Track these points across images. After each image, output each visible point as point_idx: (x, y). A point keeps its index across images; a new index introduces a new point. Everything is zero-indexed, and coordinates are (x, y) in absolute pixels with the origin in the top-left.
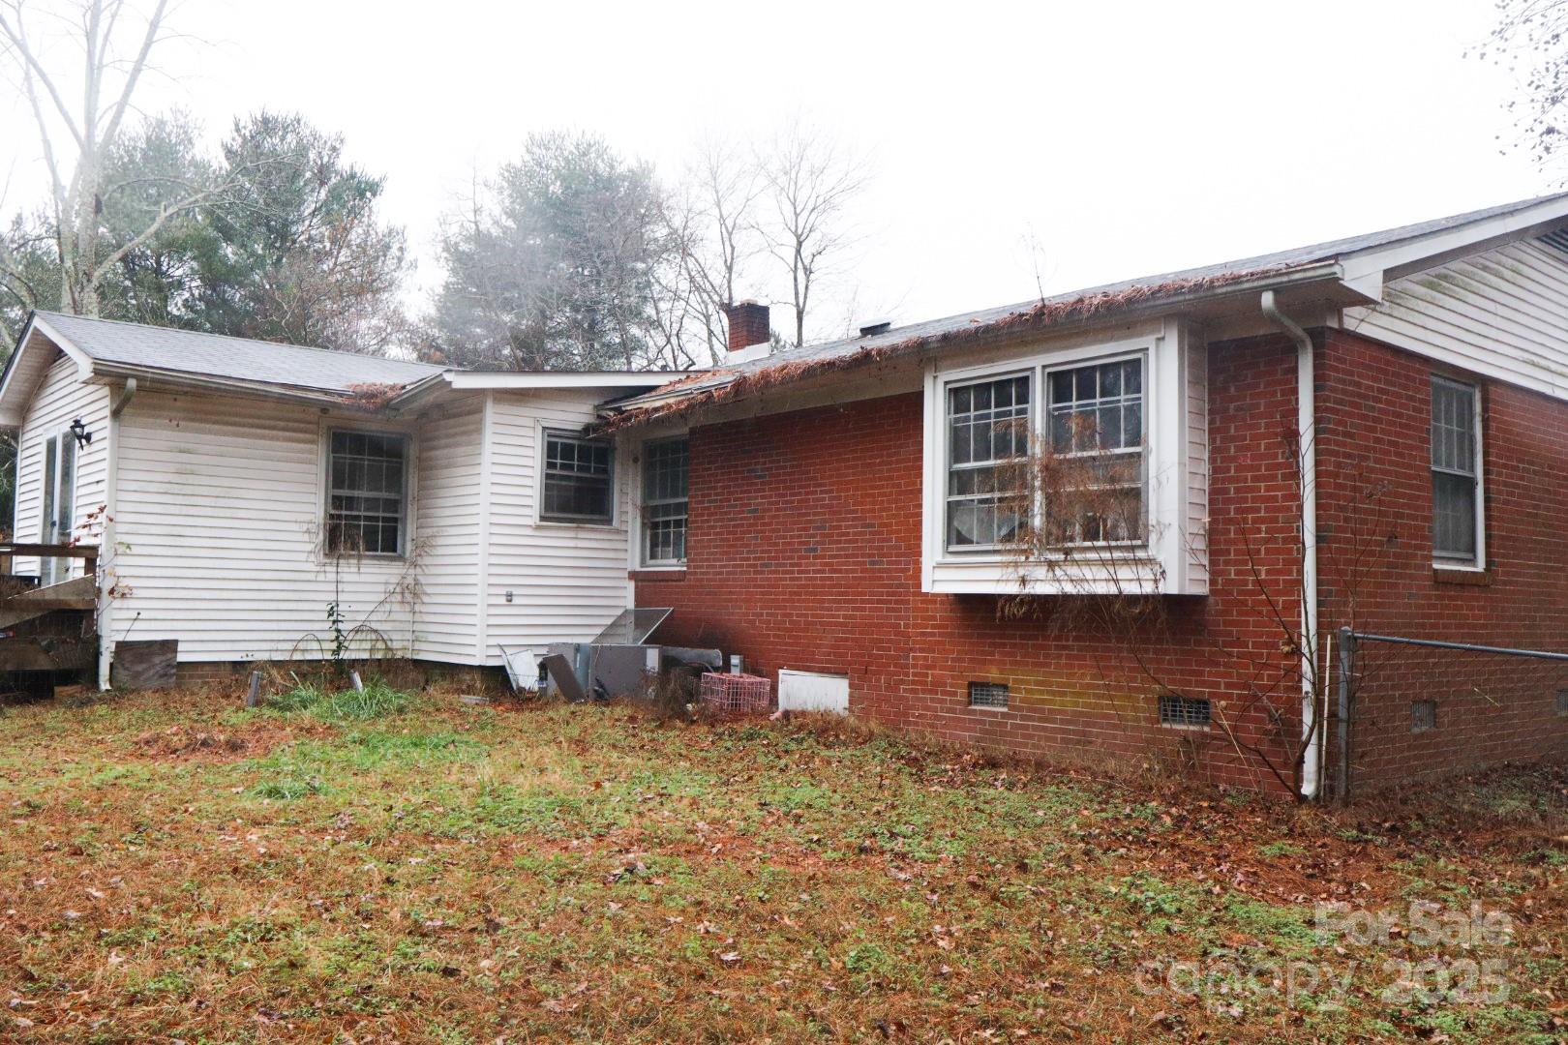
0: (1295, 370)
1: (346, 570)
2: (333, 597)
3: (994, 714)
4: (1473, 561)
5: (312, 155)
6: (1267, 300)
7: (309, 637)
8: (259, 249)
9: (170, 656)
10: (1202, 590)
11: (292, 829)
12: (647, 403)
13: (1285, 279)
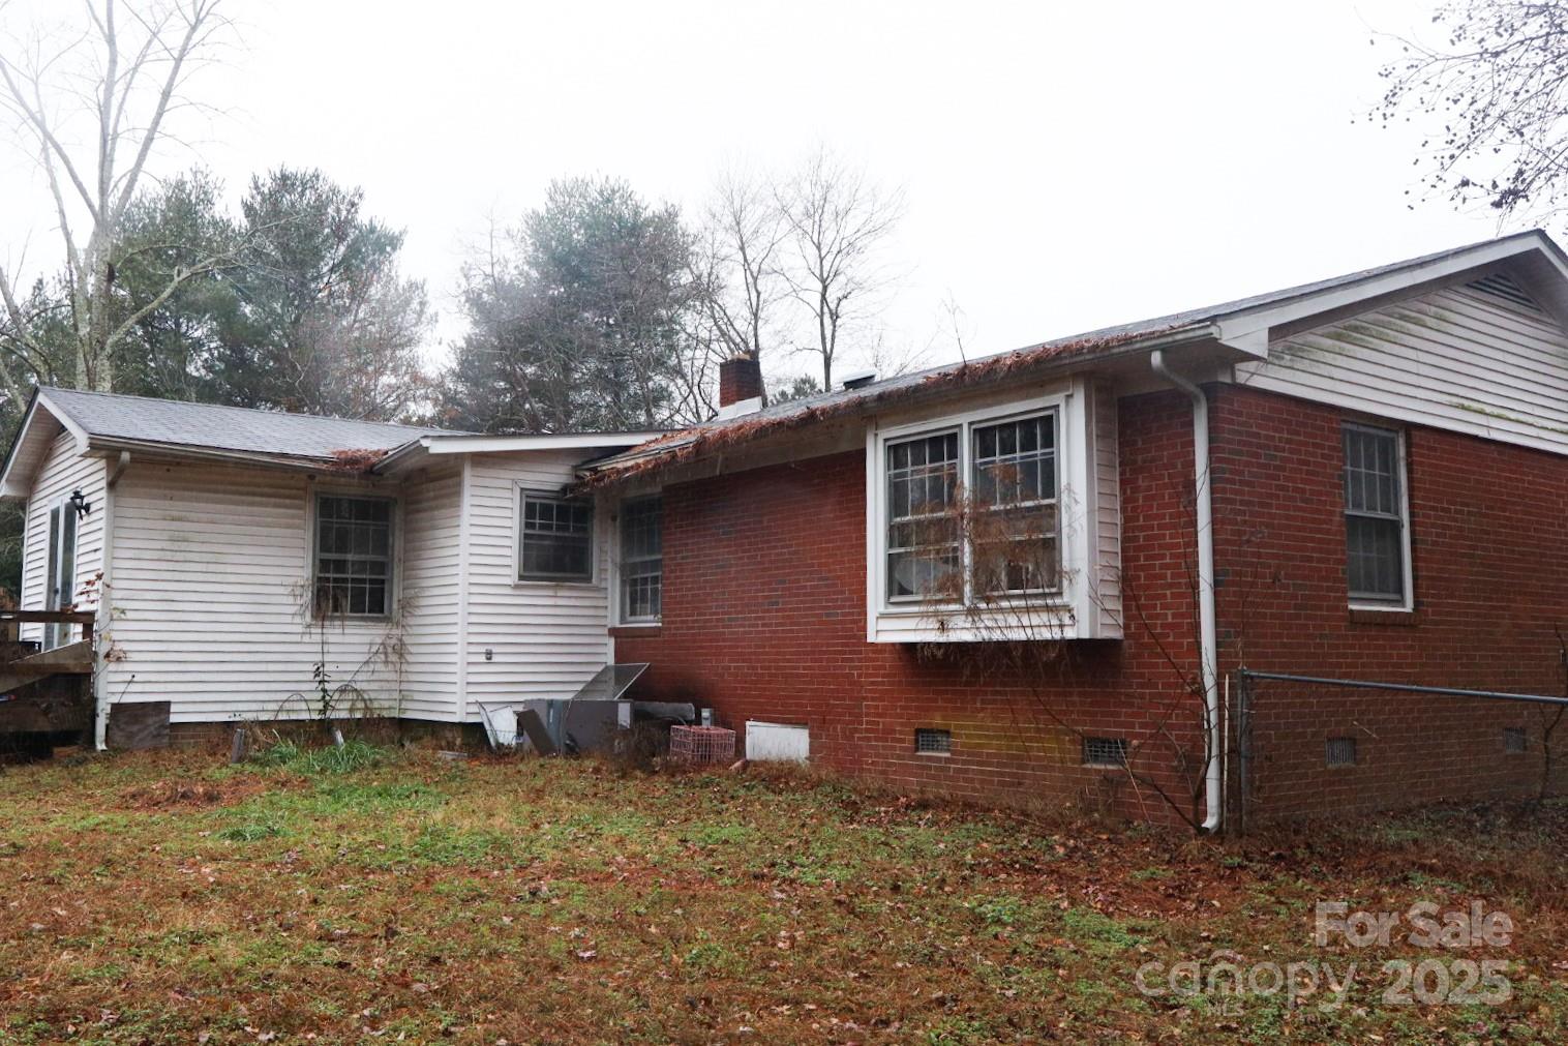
0: (1191, 424)
1: (331, 631)
2: (318, 658)
3: (939, 759)
4: (1401, 602)
5: (331, 210)
6: (1156, 358)
7: (295, 698)
8: (277, 306)
9: (163, 717)
10: (1117, 634)
11: (243, 864)
12: (621, 463)
13: (1170, 339)
